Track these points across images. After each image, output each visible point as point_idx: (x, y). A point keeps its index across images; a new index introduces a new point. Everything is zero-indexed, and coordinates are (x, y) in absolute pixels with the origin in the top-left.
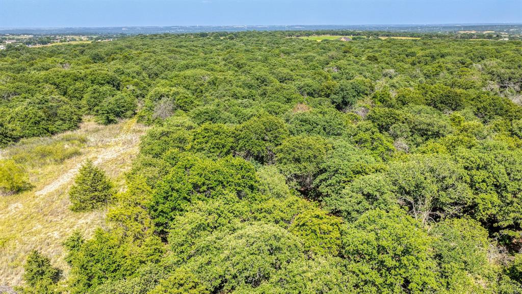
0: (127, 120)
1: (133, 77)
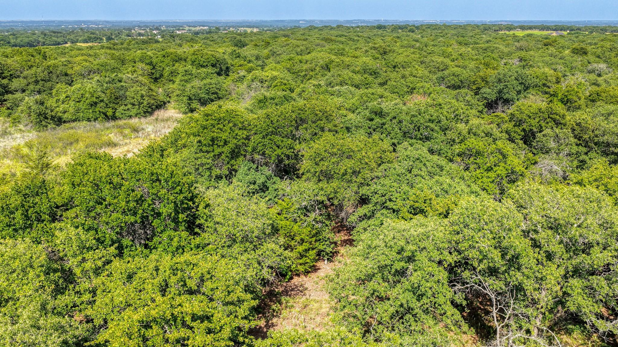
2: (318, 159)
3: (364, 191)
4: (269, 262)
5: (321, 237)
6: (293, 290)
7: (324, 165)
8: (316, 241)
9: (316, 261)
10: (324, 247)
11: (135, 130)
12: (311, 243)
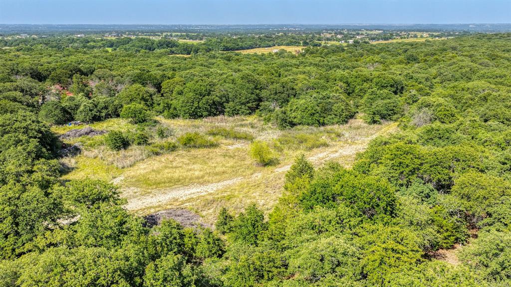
0: (392, 122)
1: (420, 83)
2: (463, 185)
3: (489, 210)
4: (428, 238)
5: (459, 230)
6: (438, 256)
7: (466, 191)
8: (456, 231)
9: (455, 243)
10: (461, 236)
11: (339, 135)
12: (452, 232)
